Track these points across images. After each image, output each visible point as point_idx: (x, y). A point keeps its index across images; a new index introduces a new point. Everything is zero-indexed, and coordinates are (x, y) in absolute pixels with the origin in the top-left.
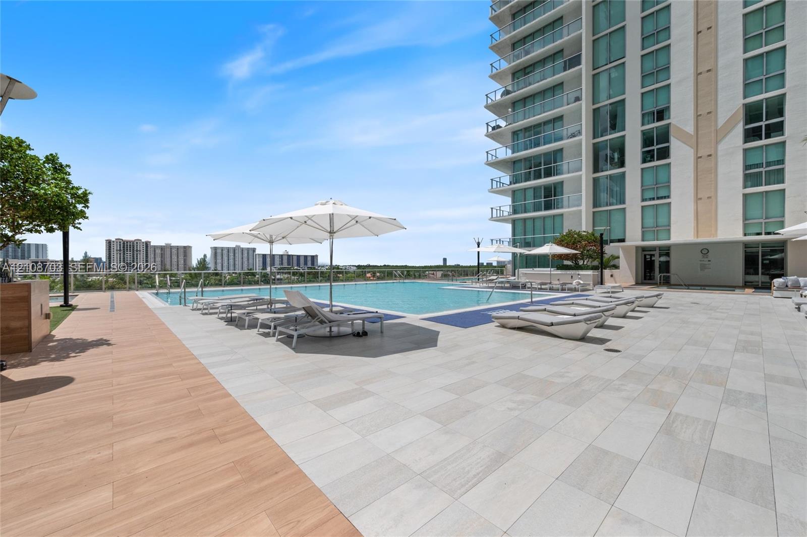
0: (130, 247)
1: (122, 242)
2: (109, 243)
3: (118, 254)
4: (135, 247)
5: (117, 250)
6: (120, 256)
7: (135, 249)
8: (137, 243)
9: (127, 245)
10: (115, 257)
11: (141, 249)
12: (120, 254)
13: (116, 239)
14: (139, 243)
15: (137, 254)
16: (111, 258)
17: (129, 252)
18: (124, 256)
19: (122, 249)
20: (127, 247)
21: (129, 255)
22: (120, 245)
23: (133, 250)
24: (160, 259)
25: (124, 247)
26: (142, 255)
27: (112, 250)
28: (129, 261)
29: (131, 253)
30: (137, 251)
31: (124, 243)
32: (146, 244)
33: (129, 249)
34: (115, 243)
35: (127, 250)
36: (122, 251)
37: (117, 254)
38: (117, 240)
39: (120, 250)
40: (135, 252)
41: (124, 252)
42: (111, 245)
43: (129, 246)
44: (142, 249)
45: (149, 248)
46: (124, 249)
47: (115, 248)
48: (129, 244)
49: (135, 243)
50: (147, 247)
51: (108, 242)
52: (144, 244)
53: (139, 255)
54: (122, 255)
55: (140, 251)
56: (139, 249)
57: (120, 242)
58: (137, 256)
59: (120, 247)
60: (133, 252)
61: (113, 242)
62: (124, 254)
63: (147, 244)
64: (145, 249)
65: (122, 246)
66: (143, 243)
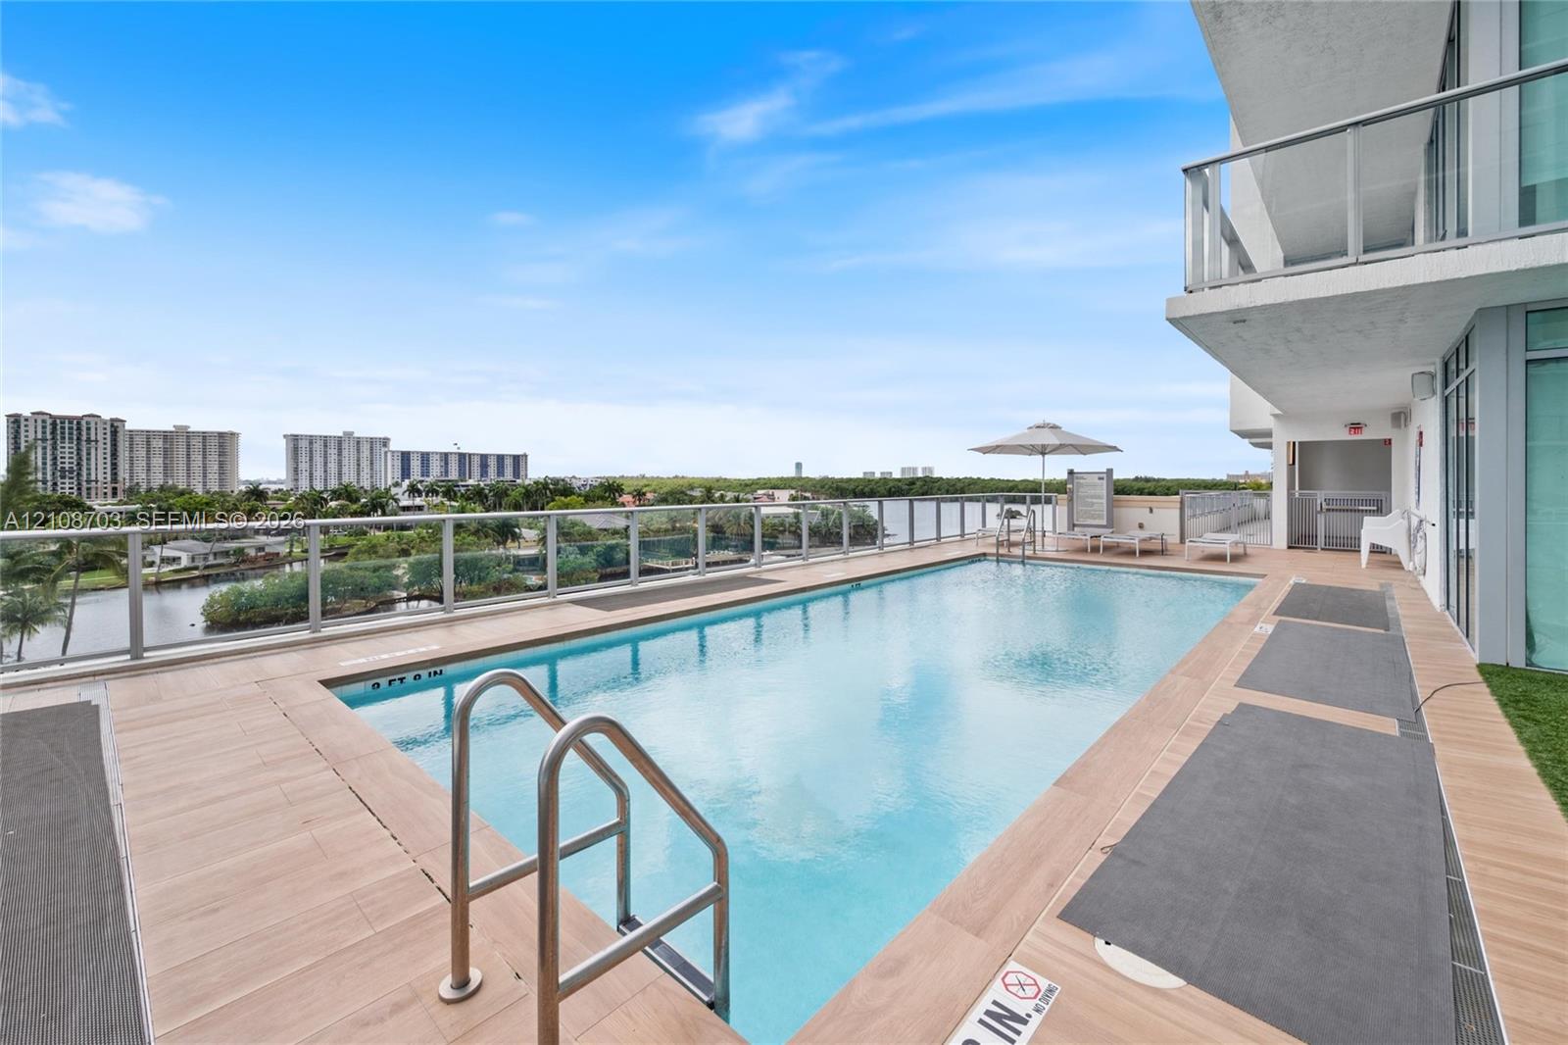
0: (71, 433)
1: (49, 421)
2: (15, 422)
3: (40, 449)
4: (84, 433)
5: (36, 439)
6: (45, 454)
7: (84, 438)
8: (88, 423)
9: (63, 428)
11: (100, 437)
12: (44, 448)
13: (33, 413)
14: (93, 426)
15: (89, 449)
17: (67, 445)
18: (53, 454)
19: (49, 437)
20: (63, 432)
21: (67, 450)
22: (44, 427)
23: (78, 439)
24: (161, 461)
25: (53, 432)
26: (100, 452)
27: (23, 439)
28: (67, 466)
29: (74, 445)
30: (89, 440)
31: (54, 424)
32: (112, 426)
33: (67, 436)
34: (31, 423)
35: (63, 438)
36: (49, 442)
37: (36, 448)
38: (36, 416)
39: (44, 440)
40: (84, 443)
41: (54, 443)
42: (19, 427)
43: (67, 431)
44: (103, 437)
45: (121, 437)
46: (54, 438)
47: (30, 433)
48: (67, 425)
49: (83, 423)
50: (115, 433)
51: (12, 419)
52: (108, 427)
53: (93, 451)
54: (49, 452)
55: (96, 441)
56: (93, 438)
57: (44, 421)
58: (89, 454)
59: (44, 433)
60: (78, 444)
61: (26, 420)
62: (54, 448)
63: (115, 426)
64: (108, 436)
65: (48, 430)
66: (105, 423)
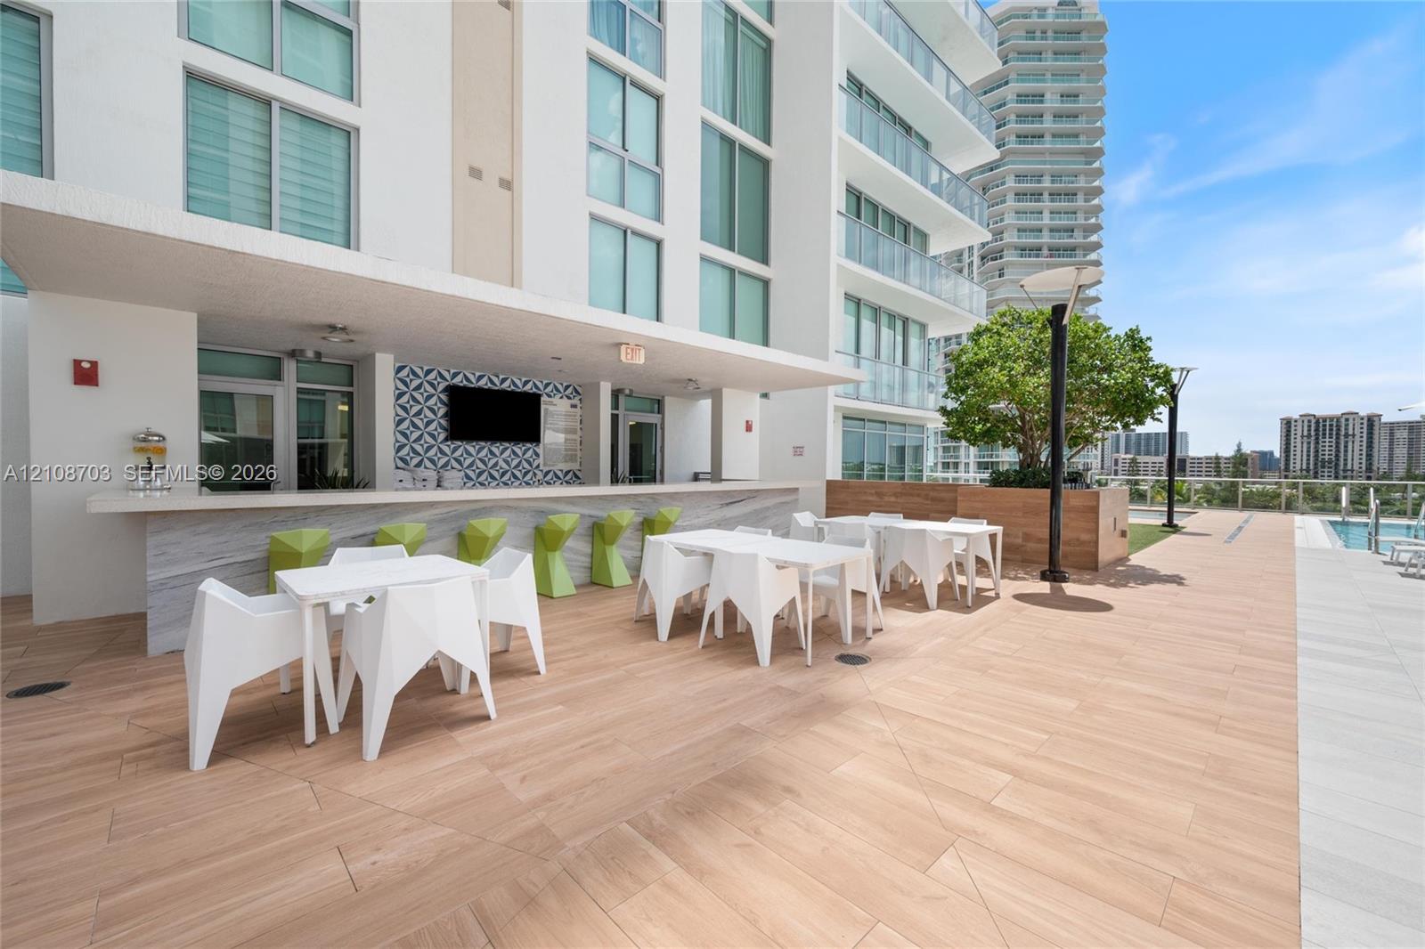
0: (1331, 430)
1: (1313, 421)
2: (1288, 424)
3: (1305, 445)
4: (1343, 429)
5: (1302, 437)
6: (1309, 448)
7: (1343, 433)
8: (1347, 420)
9: (1325, 426)
10: (1299, 449)
11: (1357, 431)
12: (1309, 443)
13: (1301, 416)
14: (1351, 421)
15: (1346, 442)
16: (1289, 451)
17: (1327, 440)
18: (1316, 447)
19: (1313, 433)
20: (1324, 430)
21: (1327, 444)
22: (1309, 426)
23: (1338, 434)
24: (1405, 451)
25: (1317, 430)
26: (1357, 444)
27: (1293, 436)
28: (1327, 457)
29: (1334, 440)
30: (1346, 435)
31: (1317, 422)
32: (1369, 420)
33: (1328, 432)
34: (1300, 423)
35: (1324, 434)
36: (1313, 438)
37: (1302, 443)
38: (1304, 418)
39: (1309, 436)
40: (1342, 438)
41: (1317, 439)
42: (1290, 427)
43: (1328, 428)
44: (1360, 432)
45: (1376, 428)
46: (1317, 434)
47: (1298, 432)
48: (1328, 423)
49: (1343, 420)
50: (1371, 426)
51: (1285, 422)
52: (1365, 421)
53: (1350, 444)
54: (1312, 446)
55: (1354, 435)
56: (1351, 433)
57: (1309, 421)
58: (1346, 447)
59: (1309, 430)
60: (1338, 438)
61: (1296, 421)
62: (1317, 443)
63: (1372, 420)
64: (1365, 430)
65: (1313, 429)
66: (1362, 419)
